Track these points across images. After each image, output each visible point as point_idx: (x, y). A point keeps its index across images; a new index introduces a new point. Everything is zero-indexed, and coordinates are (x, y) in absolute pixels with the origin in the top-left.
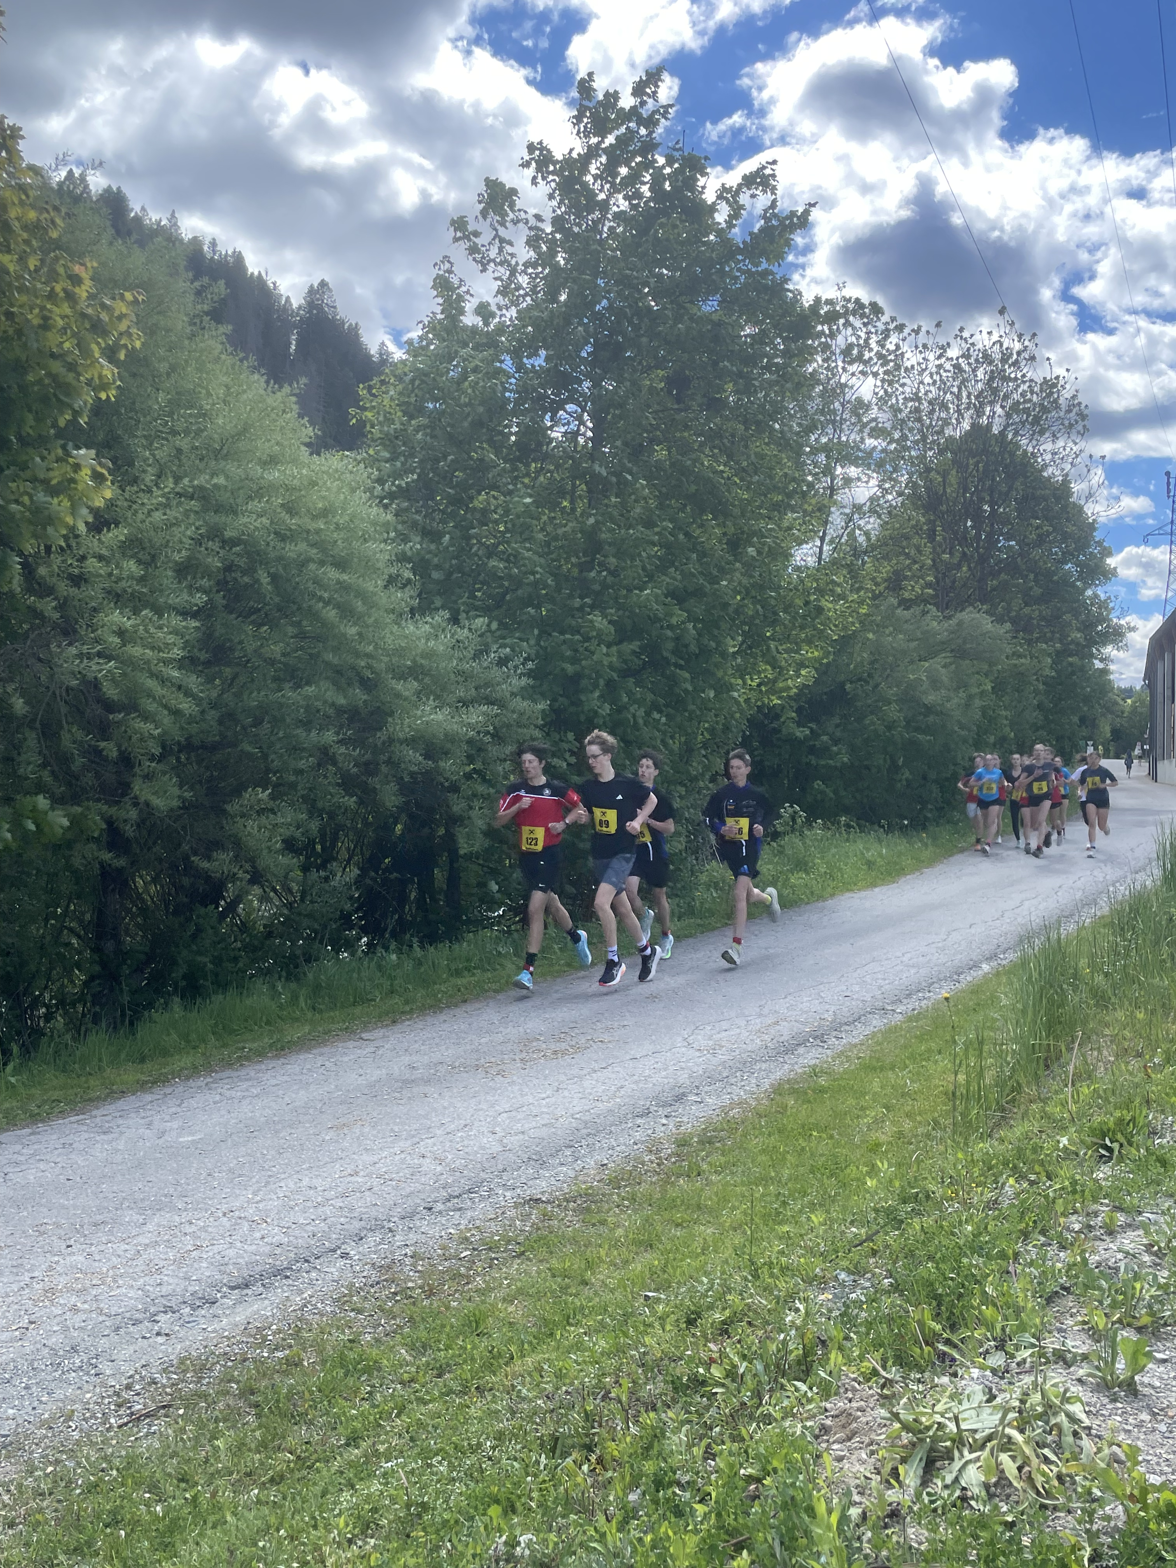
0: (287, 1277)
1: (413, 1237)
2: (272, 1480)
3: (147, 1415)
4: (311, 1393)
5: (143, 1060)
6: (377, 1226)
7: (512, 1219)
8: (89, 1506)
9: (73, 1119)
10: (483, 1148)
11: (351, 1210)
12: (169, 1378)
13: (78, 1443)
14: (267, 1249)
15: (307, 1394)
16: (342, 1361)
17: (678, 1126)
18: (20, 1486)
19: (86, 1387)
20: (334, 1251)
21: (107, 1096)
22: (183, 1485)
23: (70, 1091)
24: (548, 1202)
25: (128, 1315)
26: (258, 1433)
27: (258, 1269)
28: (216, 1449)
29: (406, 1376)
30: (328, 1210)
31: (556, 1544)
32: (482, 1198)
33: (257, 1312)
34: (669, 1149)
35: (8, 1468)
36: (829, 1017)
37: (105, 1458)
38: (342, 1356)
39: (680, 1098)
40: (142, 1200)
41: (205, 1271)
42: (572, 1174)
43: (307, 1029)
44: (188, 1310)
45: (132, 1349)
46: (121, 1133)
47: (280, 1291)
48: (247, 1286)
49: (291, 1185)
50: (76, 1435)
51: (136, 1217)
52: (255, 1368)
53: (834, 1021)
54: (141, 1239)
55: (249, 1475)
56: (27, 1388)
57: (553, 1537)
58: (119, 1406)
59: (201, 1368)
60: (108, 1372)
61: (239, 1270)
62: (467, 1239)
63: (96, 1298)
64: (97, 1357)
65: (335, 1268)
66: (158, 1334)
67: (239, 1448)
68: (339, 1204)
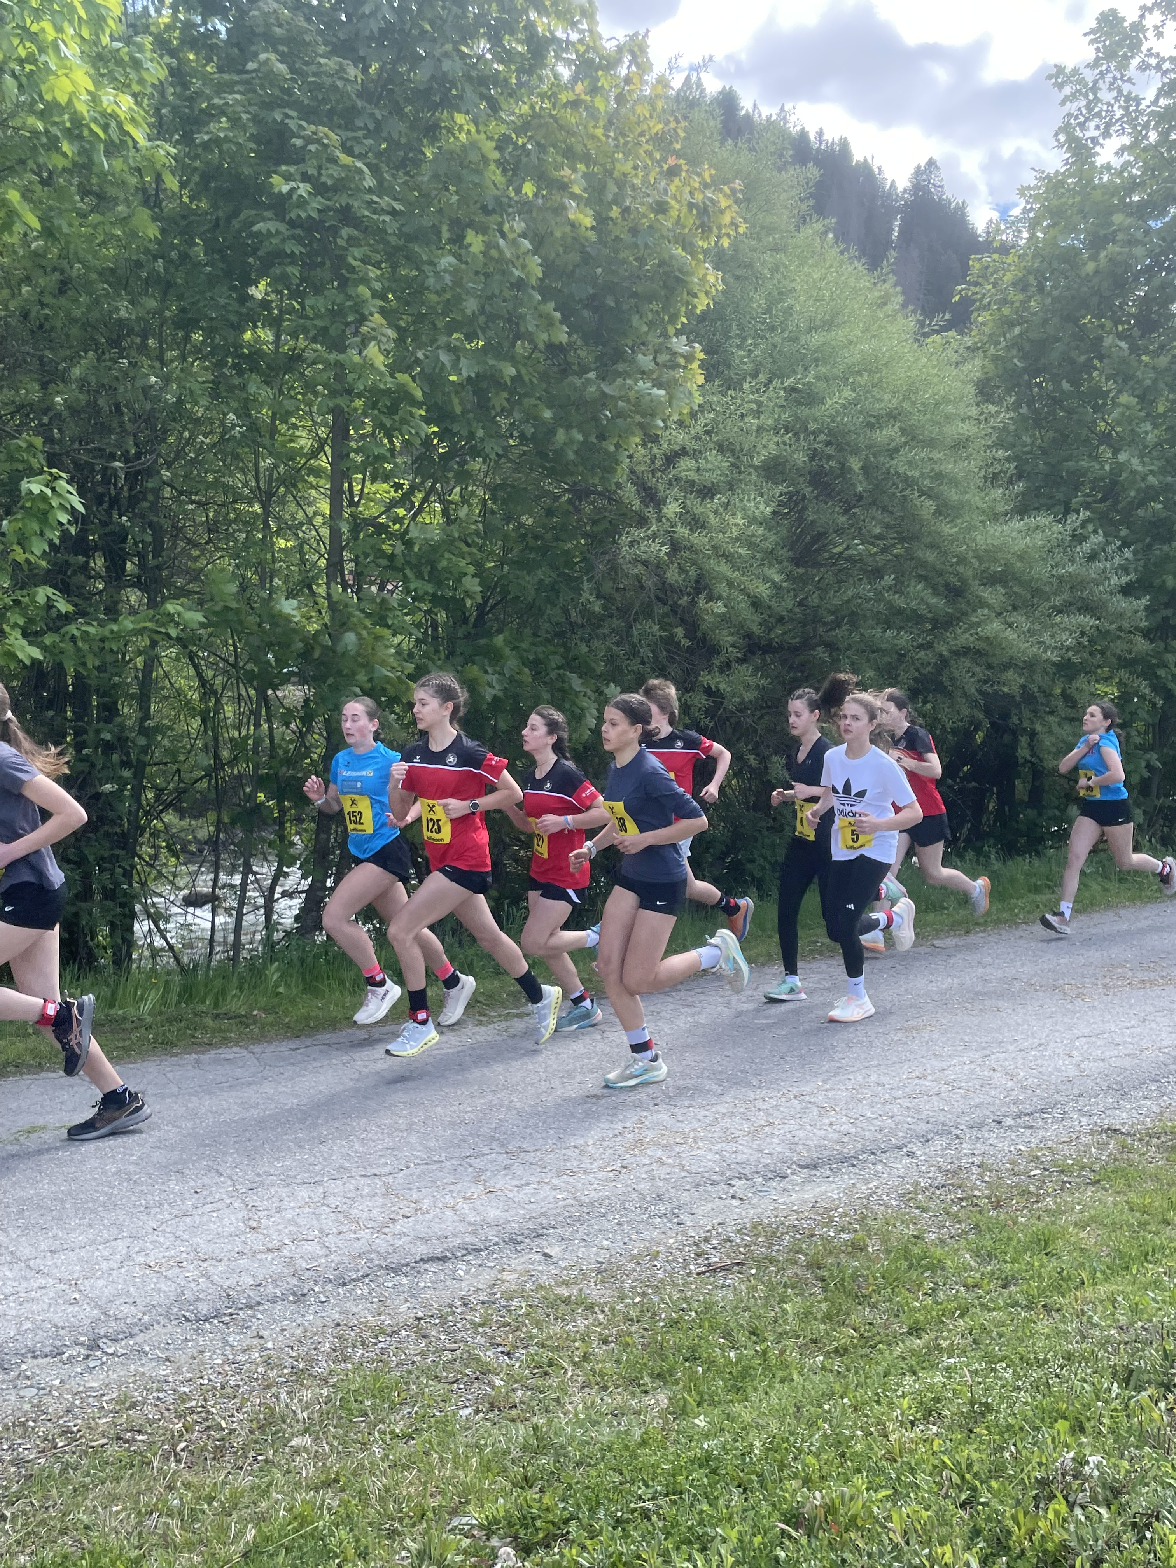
0: (854, 1165)
1: (980, 1148)
2: (836, 1351)
3: (723, 1269)
4: (876, 1279)
6: (945, 1131)
7: (1088, 1146)
8: (671, 1338)
10: (1058, 1070)
11: (919, 1112)
12: (743, 1239)
13: (662, 1281)
14: (835, 1136)
15: (871, 1280)
16: (906, 1254)
18: (613, 1309)
19: (669, 1232)
20: (900, 1148)
22: (754, 1338)
25: (707, 1175)
26: (824, 1306)
27: (826, 1153)
28: (784, 1310)
29: (970, 1281)
30: (895, 1108)
31: (1128, 1472)
32: (1056, 1120)
33: (825, 1193)
35: (603, 1291)
37: (685, 1300)
38: (906, 1250)
40: (721, 1072)
41: (776, 1147)
42: (1155, 1109)
44: (760, 1180)
45: (710, 1205)
47: (847, 1178)
48: (815, 1167)
49: (860, 1078)
50: (660, 1274)
51: (714, 1087)
52: (824, 1246)
54: (718, 1108)
55: (815, 1341)
56: (619, 1224)
57: (1125, 1464)
58: (698, 1255)
59: (773, 1236)
60: (689, 1223)
61: (808, 1151)
62: (1038, 1158)
63: (679, 1155)
64: (679, 1207)
65: (900, 1165)
66: (733, 1197)
67: (806, 1316)
68: (906, 1104)
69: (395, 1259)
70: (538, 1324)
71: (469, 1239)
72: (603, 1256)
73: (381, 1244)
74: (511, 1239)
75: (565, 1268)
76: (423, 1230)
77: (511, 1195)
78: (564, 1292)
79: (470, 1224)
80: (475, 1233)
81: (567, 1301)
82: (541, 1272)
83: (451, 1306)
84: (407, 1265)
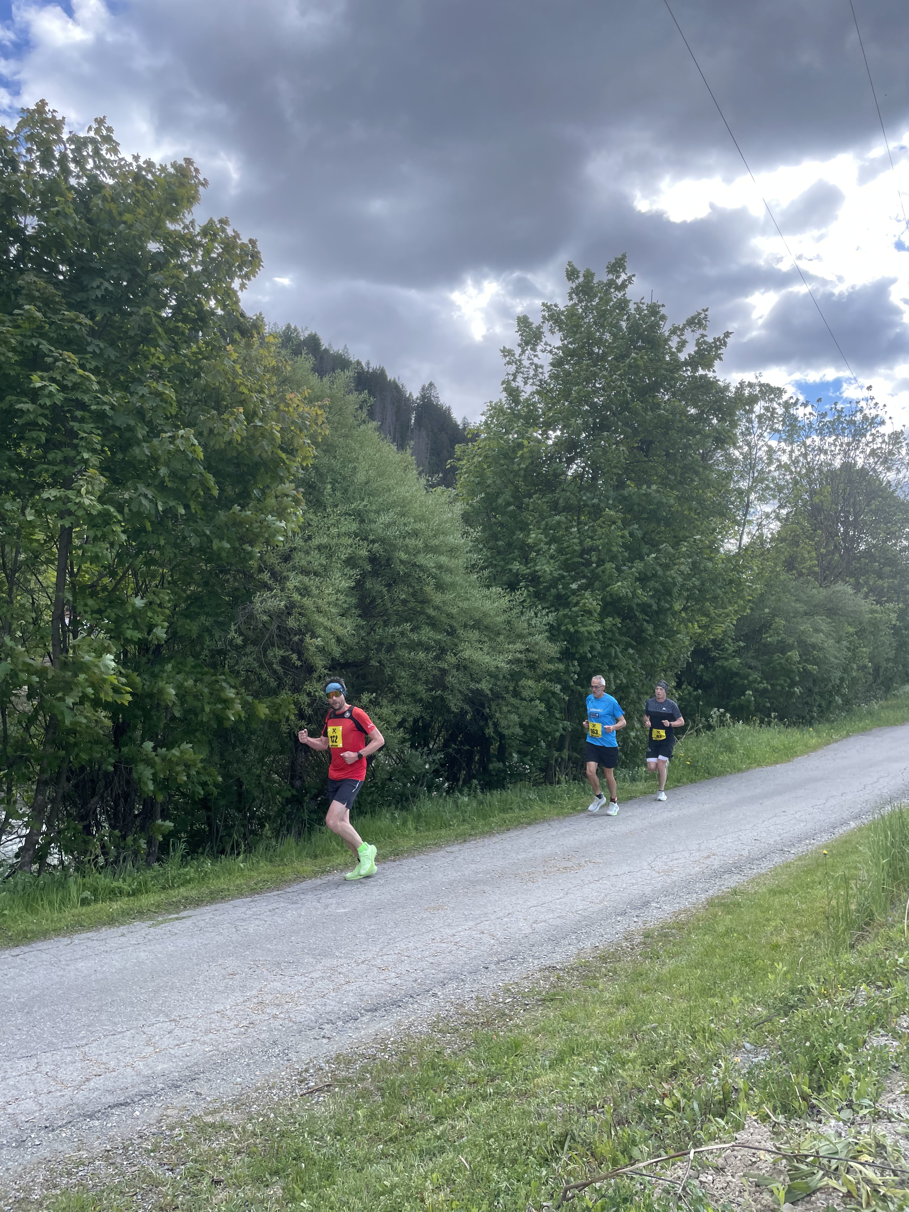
0: (400, 1006)
1: (477, 986)
3: (317, 1090)
4: (414, 1085)
5: (316, 857)
6: (456, 977)
7: (537, 979)
8: (284, 1145)
9: (276, 893)
10: (520, 930)
11: (439, 964)
12: (330, 1067)
13: (277, 1104)
14: (388, 988)
15: (411, 1086)
16: (433, 1065)
17: (645, 923)
18: (244, 1128)
19: (282, 1067)
20: (428, 991)
21: (295, 880)
22: (338, 1137)
23: (273, 875)
24: (560, 969)
25: (306, 1023)
26: (382, 1108)
27: (383, 1000)
28: (356, 1115)
29: (472, 1080)
30: (424, 964)
32: (521, 964)
33: (382, 1028)
34: (638, 939)
35: (237, 1116)
36: (745, 853)
37: (293, 1115)
38: (433, 1063)
39: (646, 904)
40: (315, 949)
41: (351, 999)
42: (575, 951)
43: (413, 842)
44: (341, 1023)
45: (308, 1045)
46: (302, 904)
47: (397, 1015)
48: (376, 1010)
49: (403, 946)
50: (276, 1099)
51: (311, 960)
52: (381, 1065)
53: (748, 857)
54: (314, 974)
55: (377, 1134)
56: (248, 1065)
58: (301, 1082)
59: (349, 1062)
60: (294, 1059)
61: (371, 999)
62: (509, 990)
63: (288, 1011)
64: (288, 1048)
65: (428, 1003)
66: (324, 1037)
67: (371, 1117)
68: (431, 961)
69: (90, 1108)
70: (193, 1145)
71: (143, 1088)
72: (237, 1090)
73: (80, 1097)
74: (173, 1084)
75: (210, 1102)
76: (110, 1084)
77: (173, 1052)
78: (209, 1119)
79: (144, 1077)
80: (147, 1083)
81: (213, 1125)
82: (195, 1106)
83: (131, 1139)
84: (99, 1111)
